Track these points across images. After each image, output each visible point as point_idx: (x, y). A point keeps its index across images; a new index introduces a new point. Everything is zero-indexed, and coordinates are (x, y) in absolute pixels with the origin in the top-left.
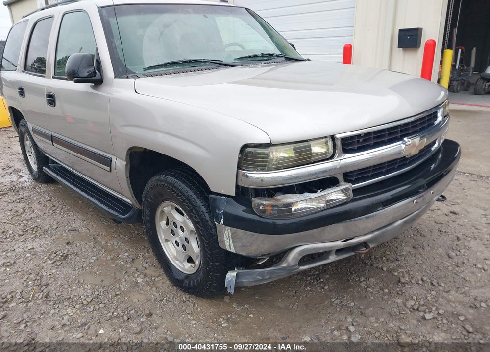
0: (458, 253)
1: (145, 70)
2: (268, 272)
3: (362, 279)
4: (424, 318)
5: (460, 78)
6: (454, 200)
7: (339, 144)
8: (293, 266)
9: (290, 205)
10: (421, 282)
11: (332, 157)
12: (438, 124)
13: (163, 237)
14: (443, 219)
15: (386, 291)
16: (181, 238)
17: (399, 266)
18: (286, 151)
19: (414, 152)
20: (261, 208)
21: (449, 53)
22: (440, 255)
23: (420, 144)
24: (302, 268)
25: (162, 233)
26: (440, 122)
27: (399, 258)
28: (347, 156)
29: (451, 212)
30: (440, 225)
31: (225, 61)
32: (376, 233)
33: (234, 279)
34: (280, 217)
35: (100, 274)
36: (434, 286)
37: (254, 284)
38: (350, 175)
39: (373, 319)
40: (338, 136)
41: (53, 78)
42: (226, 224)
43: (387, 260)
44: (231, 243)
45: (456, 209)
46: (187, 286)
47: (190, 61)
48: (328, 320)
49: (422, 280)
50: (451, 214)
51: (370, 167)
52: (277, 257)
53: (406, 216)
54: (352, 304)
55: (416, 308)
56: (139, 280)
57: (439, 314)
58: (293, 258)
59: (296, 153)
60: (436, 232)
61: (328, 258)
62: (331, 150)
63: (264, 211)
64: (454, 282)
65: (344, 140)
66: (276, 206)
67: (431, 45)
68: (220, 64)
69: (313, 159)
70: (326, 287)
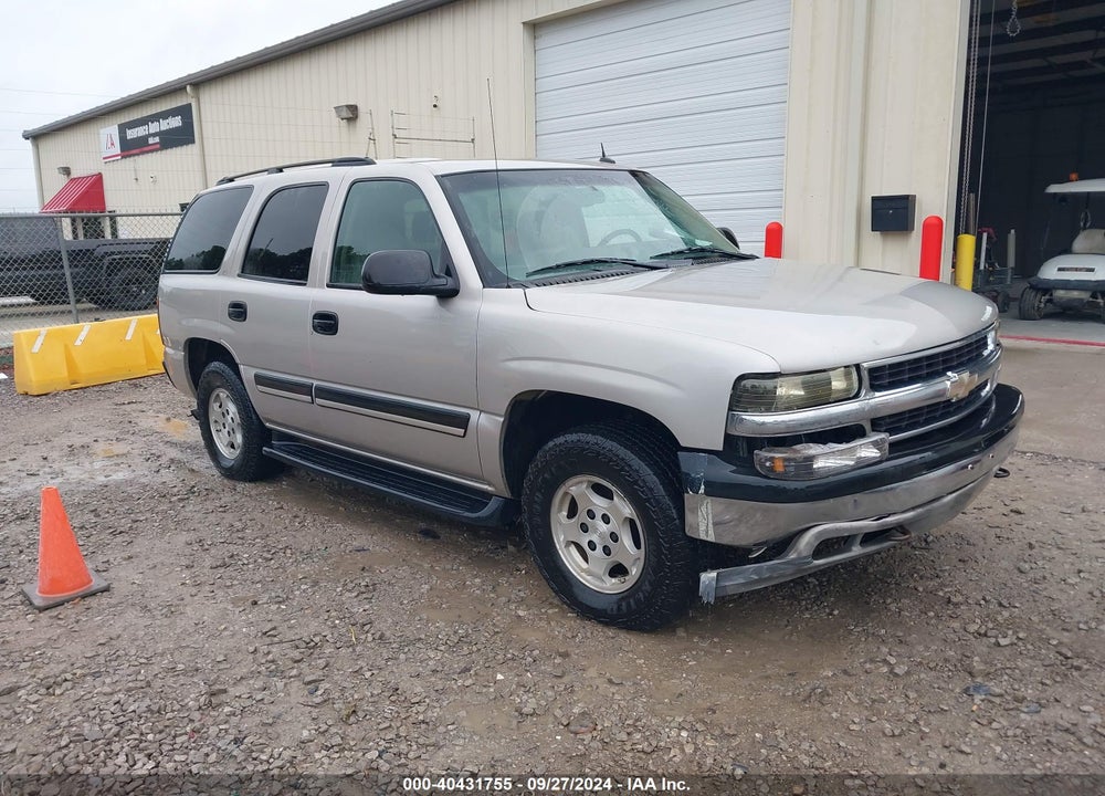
0: (1034, 566)
1: (529, 275)
2: (769, 568)
3: (889, 601)
4: (998, 645)
5: (987, 288)
6: (1013, 493)
7: (865, 375)
8: (805, 558)
9: (811, 459)
10: (983, 602)
11: (857, 396)
12: (989, 355)
13: (562, 538)
14: (999, 520)
15: (932, 614)
16: (601, 536)
17: (942, 585)
18: (795, 386)
19: (963, 393)
20: (768, 464)
21: (968, 242)
22: (1006, 570)
23: (970, 382)
24: (817, 562)
25: (560, 532)
26: (992, 352)
27: (940, 574)
28: (877, 394)
29: (1012, 511)
30: (998, 530)
31: (638, 262)
32: (920, 510)
33: (714, 583)
34: (796, 478)
35: (449, 608)
36: (1005, 607)
37: (743, 590)
38: (878, 423)
39: (921, 648)
40: (865, 365)
41: (328, 286)
42: (707, 493)
43: (921, 578)
44: (710, 525)
45: (1020, 506)
46: (615, 612)
47: (592, 262)
48: (851, 650)
49: (984, 599)
50: (1012, 514)
51: (904, 413)
52: (780, 546)
53: (957, 490)
54: (883, 631)
55: (983, 632)
56: (521, 613)
57: (1018, 638)
58: (807, 544)
59: (804, 388)
60: (992, 540)
61: (850, 550)
62: (856, 385)
63: (771, 469)
64: (1035, 601)
65: (872, 371)
66: (794, 460)
67: (933, 228)
68: (636, 267)
69: (834, 396)
70: (836, 612)
